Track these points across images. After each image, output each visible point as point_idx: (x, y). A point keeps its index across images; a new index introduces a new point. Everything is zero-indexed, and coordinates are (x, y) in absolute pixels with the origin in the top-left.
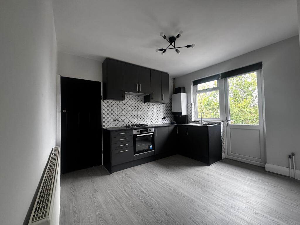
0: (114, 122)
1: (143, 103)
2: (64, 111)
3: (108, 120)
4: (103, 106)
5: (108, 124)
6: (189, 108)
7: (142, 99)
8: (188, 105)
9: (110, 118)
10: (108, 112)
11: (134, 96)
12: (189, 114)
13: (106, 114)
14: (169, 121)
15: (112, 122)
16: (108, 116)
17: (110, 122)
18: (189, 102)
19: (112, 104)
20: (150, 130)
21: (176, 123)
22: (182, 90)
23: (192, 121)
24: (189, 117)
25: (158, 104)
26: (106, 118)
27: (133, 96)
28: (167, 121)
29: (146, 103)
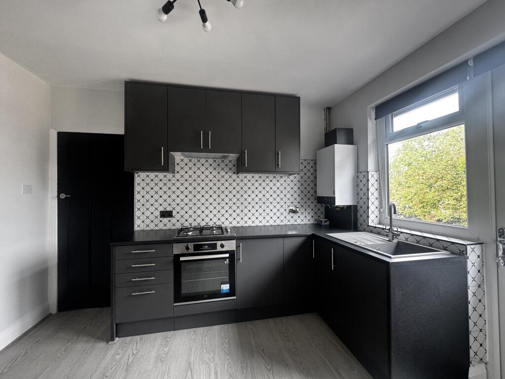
0: (161, 219)
1: (234, 176)
2: (63, 196)
3: (148, 213)
4: (137, 184)
5: (148, 222)
6: (361, 185)
7: (230, 165)
8: (358, 177)
9: (152, 209)
10: (148, 197)
11: (211, 161)
12: (361, 203)
13: (143, 201)
14: (309, 217)
15: (156, 217)
16: (148, 205)
17: (152, 217)
18: (362, 169)
19: (156, 180)
20: (222, 246)
21: (328, 223)
22: (340, 136)
23: (368, 226)
24: (361, 212)
25: (278, 176)
26: (143, 209)
27: (207, 161)
28: (302, 217)
29: (242, 176)
